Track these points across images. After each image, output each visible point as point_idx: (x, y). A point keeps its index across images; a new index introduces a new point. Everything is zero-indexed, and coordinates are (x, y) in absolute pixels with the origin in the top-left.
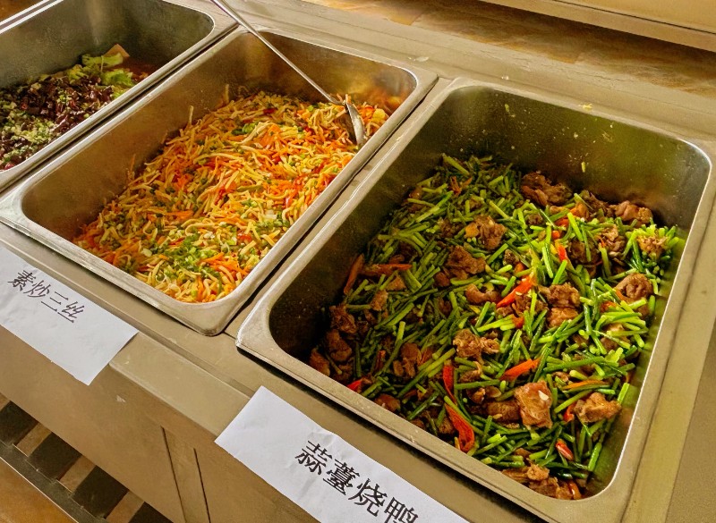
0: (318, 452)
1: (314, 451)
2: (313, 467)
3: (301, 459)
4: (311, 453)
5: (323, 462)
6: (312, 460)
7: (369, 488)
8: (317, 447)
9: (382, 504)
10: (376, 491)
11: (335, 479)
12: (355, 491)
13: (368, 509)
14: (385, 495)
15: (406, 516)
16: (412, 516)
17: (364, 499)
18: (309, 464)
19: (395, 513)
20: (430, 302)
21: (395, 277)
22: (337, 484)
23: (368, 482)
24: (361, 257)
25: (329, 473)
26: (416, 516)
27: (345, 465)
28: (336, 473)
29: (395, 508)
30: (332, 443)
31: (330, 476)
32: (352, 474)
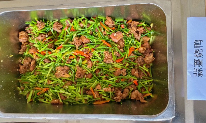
0: (196, 72)
1: (197, 73)
2: (201, 71)
3: (201, 75)
4: (198, 74)
5: (197, 70)
6: (199, 73)
7: (196, 55)
8: (195, 73)
9: (198, 50)
10: (196, 53)
11: (200, 64)
12: (199, 58)
13: (202, 52)
14: (195, 50)
15: (197, 43)
16: (196, 41)
17: (200, 54)
18: (201, 73)
19: (198, 46)
20: (99, 76)
21: (97, 89)
22: (201, 63)
23: (195, 56)
24: (95, 103)
25: (200, 67)
26: (195, 41)
27: (194, 64)
28: (198, 65)
29: (197, 46)
30: (190, 70)
31: (200, 66)
32: (195, 61)
